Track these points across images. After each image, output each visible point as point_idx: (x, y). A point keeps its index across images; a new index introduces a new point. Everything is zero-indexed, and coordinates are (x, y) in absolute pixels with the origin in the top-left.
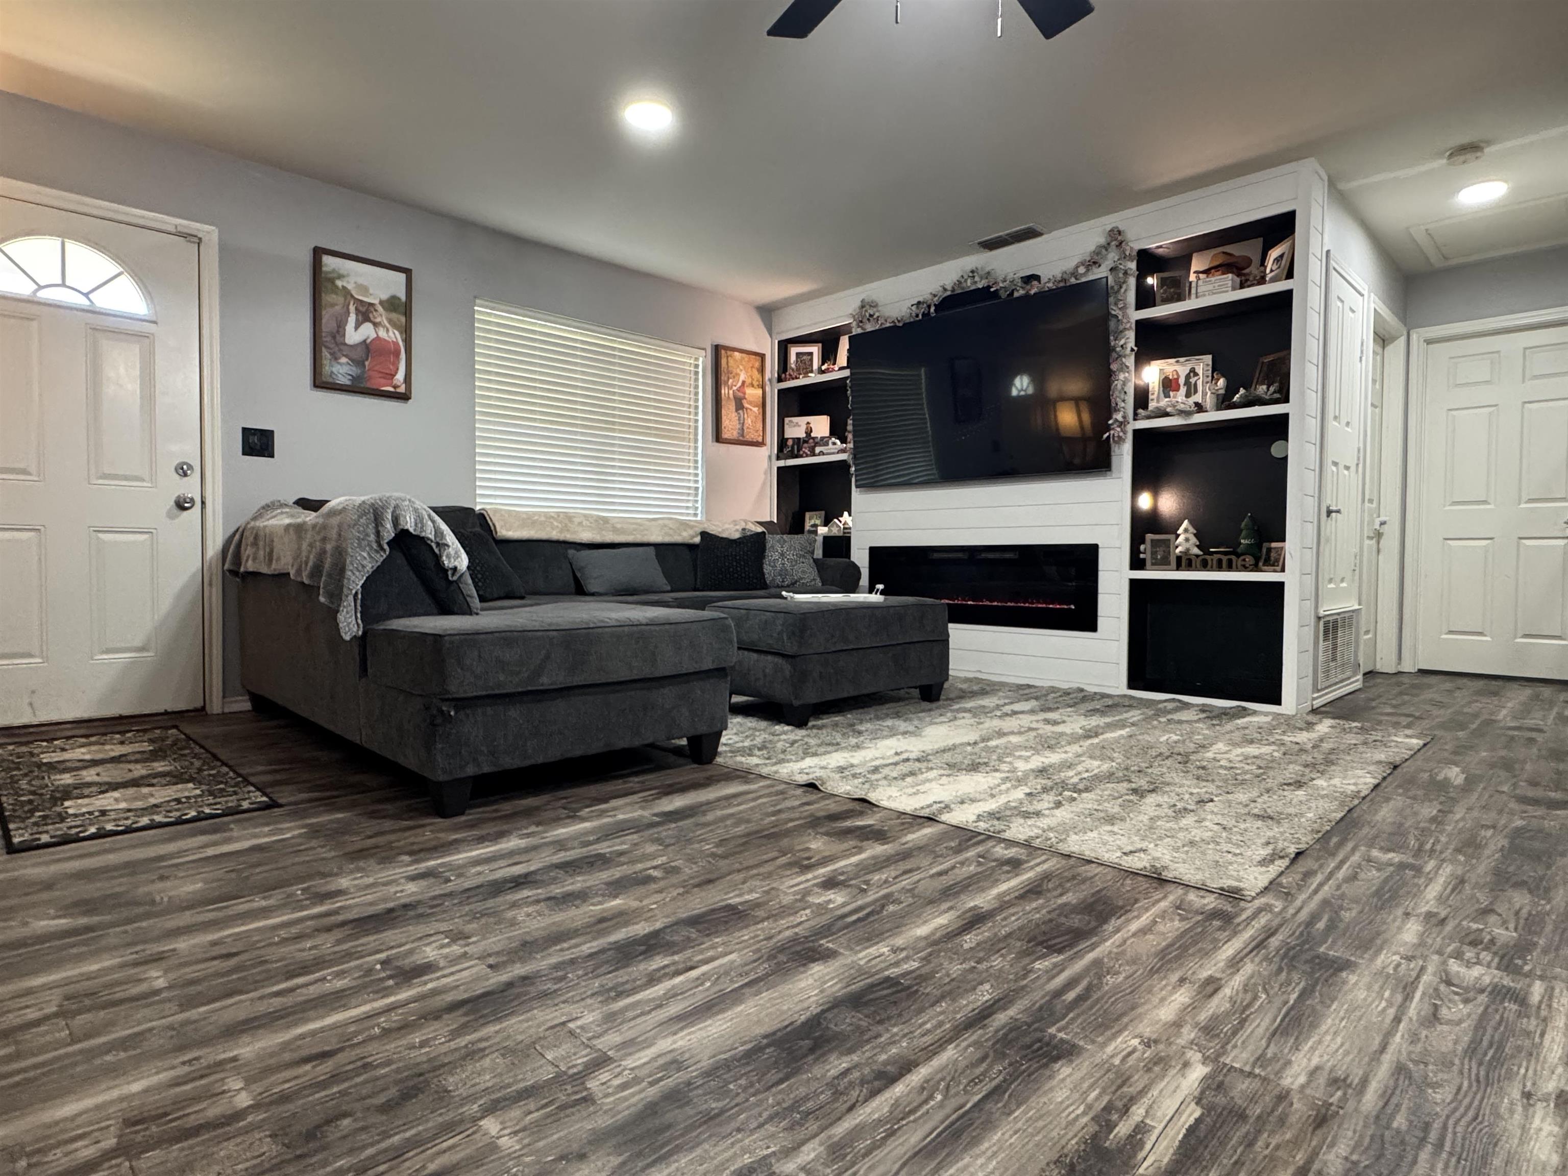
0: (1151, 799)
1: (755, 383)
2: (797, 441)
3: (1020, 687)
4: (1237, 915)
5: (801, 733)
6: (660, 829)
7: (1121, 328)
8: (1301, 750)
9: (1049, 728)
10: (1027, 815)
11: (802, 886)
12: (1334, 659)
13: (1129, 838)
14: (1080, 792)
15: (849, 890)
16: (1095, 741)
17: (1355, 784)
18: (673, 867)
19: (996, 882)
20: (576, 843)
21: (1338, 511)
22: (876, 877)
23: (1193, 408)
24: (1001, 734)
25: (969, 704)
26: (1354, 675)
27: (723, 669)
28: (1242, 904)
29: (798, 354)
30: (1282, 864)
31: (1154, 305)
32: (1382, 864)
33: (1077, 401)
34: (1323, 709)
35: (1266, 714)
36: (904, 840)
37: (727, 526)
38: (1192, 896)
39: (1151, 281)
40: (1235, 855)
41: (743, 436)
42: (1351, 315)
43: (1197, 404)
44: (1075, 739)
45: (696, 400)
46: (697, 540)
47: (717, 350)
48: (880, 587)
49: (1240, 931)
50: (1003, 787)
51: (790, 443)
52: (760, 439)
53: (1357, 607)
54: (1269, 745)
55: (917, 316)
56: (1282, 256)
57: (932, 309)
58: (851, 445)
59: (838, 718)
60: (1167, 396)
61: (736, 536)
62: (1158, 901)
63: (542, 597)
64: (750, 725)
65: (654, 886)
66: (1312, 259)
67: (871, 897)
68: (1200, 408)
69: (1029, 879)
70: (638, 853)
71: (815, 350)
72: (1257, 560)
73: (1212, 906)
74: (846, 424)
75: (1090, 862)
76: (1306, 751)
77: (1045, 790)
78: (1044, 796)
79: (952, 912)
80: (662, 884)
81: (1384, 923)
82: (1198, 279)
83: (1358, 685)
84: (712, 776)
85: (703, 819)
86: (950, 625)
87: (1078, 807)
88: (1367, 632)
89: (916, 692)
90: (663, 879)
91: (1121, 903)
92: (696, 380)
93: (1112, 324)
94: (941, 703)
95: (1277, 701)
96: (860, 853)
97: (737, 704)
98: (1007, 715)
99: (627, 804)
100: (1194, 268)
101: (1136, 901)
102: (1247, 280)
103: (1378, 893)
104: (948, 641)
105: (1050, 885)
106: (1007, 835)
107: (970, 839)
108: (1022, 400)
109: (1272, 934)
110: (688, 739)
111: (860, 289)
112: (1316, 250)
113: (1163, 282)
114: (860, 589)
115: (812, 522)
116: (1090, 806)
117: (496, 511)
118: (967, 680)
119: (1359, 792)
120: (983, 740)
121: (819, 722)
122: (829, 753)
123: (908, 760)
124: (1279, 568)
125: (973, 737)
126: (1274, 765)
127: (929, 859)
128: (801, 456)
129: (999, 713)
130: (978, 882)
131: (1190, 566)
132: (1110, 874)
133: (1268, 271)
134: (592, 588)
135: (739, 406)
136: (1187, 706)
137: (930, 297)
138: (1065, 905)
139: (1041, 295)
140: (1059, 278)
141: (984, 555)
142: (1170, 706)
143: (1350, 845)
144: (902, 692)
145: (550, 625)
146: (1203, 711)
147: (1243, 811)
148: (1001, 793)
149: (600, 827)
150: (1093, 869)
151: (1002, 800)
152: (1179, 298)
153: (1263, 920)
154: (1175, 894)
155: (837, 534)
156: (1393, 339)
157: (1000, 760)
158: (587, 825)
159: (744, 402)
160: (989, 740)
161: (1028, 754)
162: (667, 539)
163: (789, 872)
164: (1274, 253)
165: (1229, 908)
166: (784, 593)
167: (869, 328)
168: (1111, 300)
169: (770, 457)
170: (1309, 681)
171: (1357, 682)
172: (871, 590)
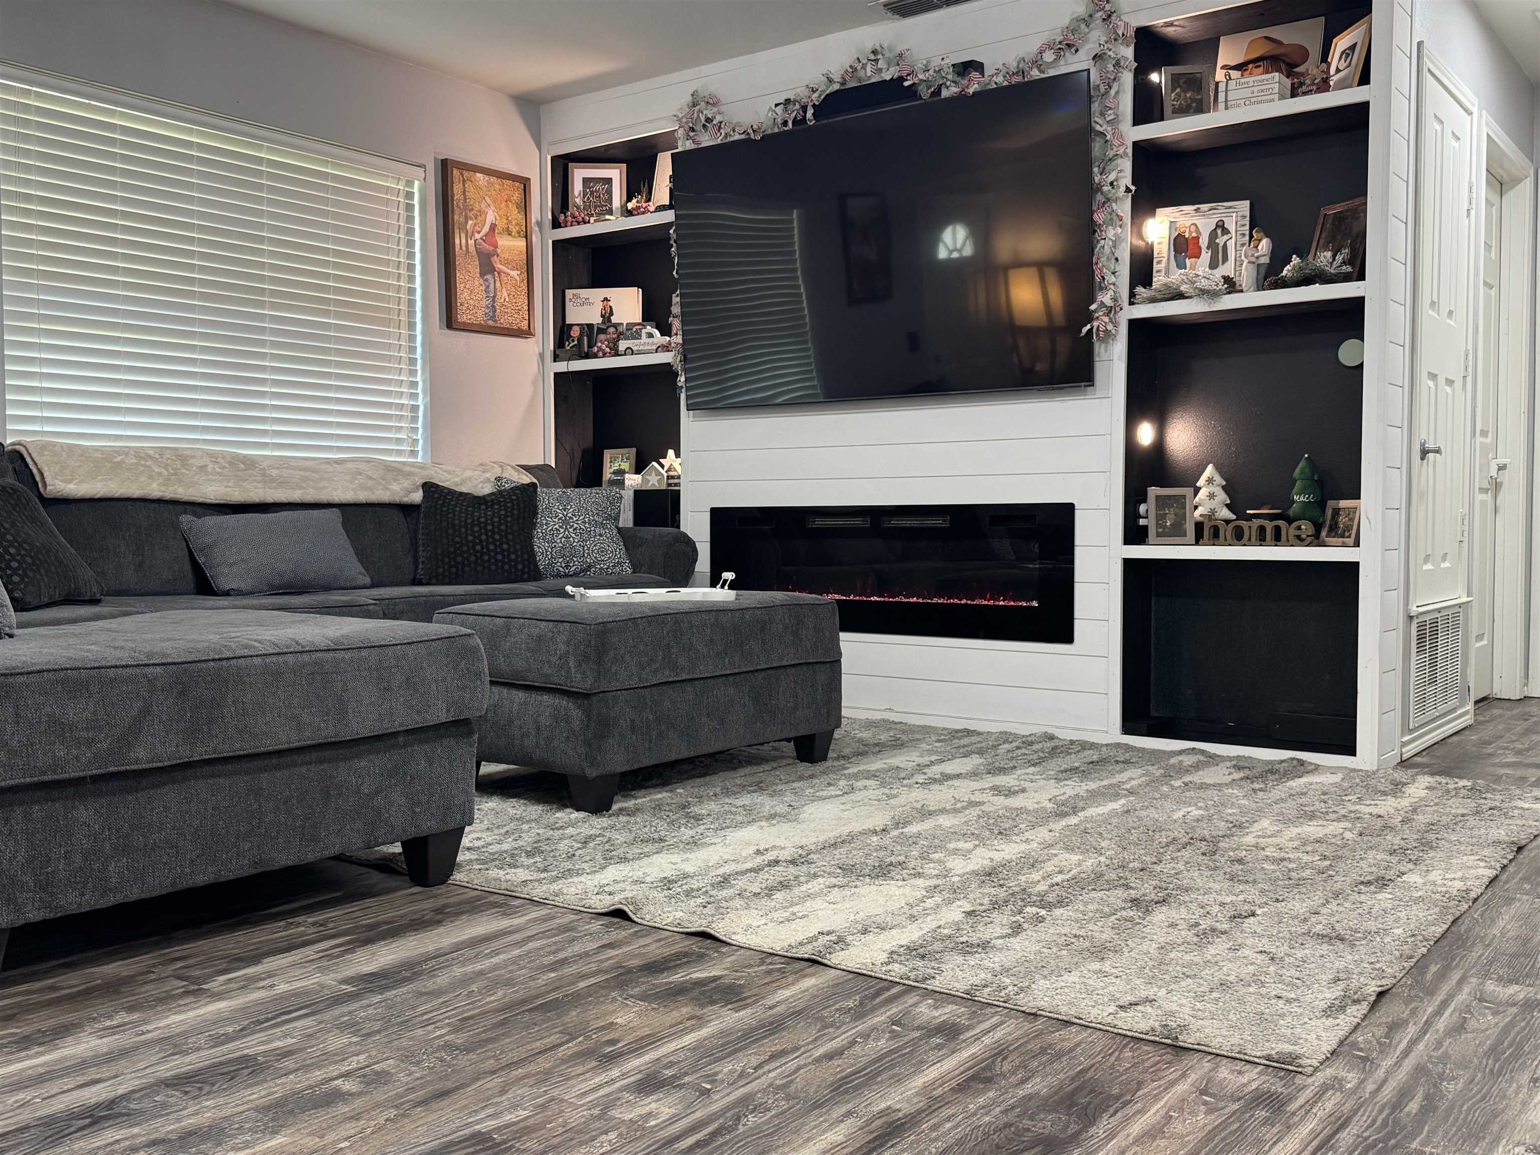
0: (1160, 915)
1: (514, 229)
2: (588, 329)
3: (955, 734)
4: (1291, 1099)
5: (599, 823)
6: (356, 1005)
7: (1111, 154)
8: (1385, 827)
9: (1001, 801)
10: (967, 949)
11: (601, 1092)
12: (1433, 681)
13: (1129, 981)
14: (1050, 906)
15: (680, 1094)
16: (1073, 820)
17: (1463, 879)
18: (377, 1073)
19: (919, 1066)
20: (202, 1040)
21: (1438, 451)
22: (726, 1068)
23: (1222, 286)
24: (925, 813)
25: (876, 765)
26: (1462, 705)
27: (466, 722)
28: (1299, 1079)
29: (586, 181)
30: (1356, 1012)
31: (1162, 119)
32: (1500, 1004)
33: (1040, 266)
34: (1418, 759)
35: (1333, 770)
36: (770, 1001)
37: (468, 473)
38: (1224, 1072)
39: (1154, 77)
40: (1289, 1001)
41: (493, 318)
42: (1454, 143)
43: (1227, 280)
44: (1041, 818)
45: (411, 255)
46: (417, 497)
47: (445, 167)
48: (729, 576)
49: (1296, 1124)
50: (930, 903)
51: (575, 332)
52: (524, 325)
53: (1465, 599)
54: (1338, 820)
55: (785, 123)
56: (1353, 48)
57: (810, 113)
58: (679, 339)
59: (661, 795)
60: (1181, 265)
61: (486, 489)
62: (1173, 1083)
63: (131, 600)
64: (512, 812)
65: (343, 1109)
66: (1397, 54)
67: (719, 1101)
68: (1231, 286)
69: (973, 1056)
70: (315, 1051)
71: (616, 174)
72: (1318, 527)
73: (1254, 1085)
74: (670, 304)
75: (1067, 1023)
76: (1392, 829)
77: (996, 905)
78: (995, 914)
79: (850, 1122)
80: (358, 1103)
81: (1504, 1097)
82: (1229, 78)
83: (1468, 720)
84: (446, 906)
85: (430, 985)
86: (843, 636)
87: (1048, 932)
88: (1480, 637)
89: (789, 748)
90: (360, 1094)
91: (1115, 1091)
92: (410, 219)
93: (1097, 147)
94: (829, 763)
95: (1350, 749)
96: (701, 1027)
97: (489, 775)
98: (935, 781)
99: (293, 965)
100: (1221, 62)
101: (1140, 1085)
102: (1301, 84)
103: (1494, 1050)
104: (838, 661)
105: (1006, 1067)
106: (935, 984)
107: (878, 993)
108: (956, 267)
109: (1343, 1126)
110: (404, 844)
111: (689, 73)
112: (1402, 41)
113: (1175, 80)
114: (697, 577)
115: (615, 467)
116: (1066, 930)
117: (44, 447)
118: (871, 724)
119: (1468, 891)
120: (897, 825)
121: (630, 804)
122: (647, 855)
123: (777, 862)
124: (1351, 541)
125: (879, 820)
126: (1346, 852)
127: (813, 1031)
128: (595, 356)
129: (920, 778)
130: (892, 1067)
131: (1216, 537)
132: (1101, 1042)
133: (1333, 70)
134: (225, 583)
135: (487, 267)
136: (1214, 759)
137: (807, 93)
138: (1030, 1097)
139: (982, 95)
140: (1013, 69)
141: (895, 522)
142: (1188, 760)
143: (1456, 976)
144: (766, 747)
145: (149, 655)
146: (1239, 768)
147: (1300, 930)
148: (926, 913)
149: (244, 1009)
150: (1073, 1036)
151: (930, 923)
152: (1200, 108)
153: (1330, 1103)
154: (1199, 1069)
155: (657, 487)
156: (1516, 181)
157: (924, 857)
158: (222, 1005)
159: (495, 259)
160: (906, 823)
161: (969, 845)
162: (363, 497)
163: (580, 1069)
164: (1341, 43)
165: (1278, 1087)
166: (569, 588)
167: (707, 140)
168: (1095, 107)
169: (542, 356)
170: (1396, 717)
171: (1466, 715)
172: (715, 581)
